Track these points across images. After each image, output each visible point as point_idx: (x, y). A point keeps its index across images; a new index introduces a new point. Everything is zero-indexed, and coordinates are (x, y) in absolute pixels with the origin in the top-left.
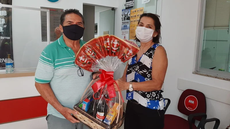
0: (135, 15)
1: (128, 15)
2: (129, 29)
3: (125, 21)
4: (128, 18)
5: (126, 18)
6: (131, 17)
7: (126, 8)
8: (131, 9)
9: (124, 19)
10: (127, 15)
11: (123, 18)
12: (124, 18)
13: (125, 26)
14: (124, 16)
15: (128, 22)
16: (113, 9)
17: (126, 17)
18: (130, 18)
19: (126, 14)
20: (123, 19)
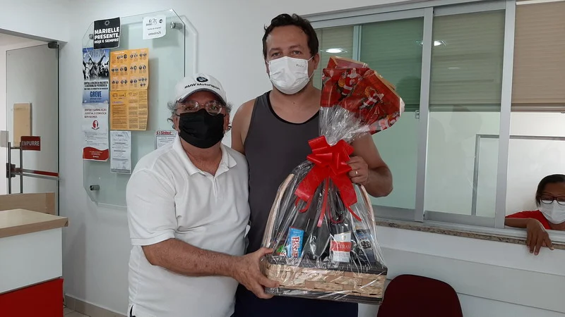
0: (123, 66)
1: (103, 63)
2: (109, 103)
3: (95, 81)
4: (104, 74)
5: (97, 72)
6: (113, 70)
7: (96, 46)
8: (110, 51)
9: (92, 75)
10: (100, 64)
11: (87, 71)
12: (90, 71)
13: (93, 94)
14: (89, 67)
15: (102, 84)
16: (53, 44)
17: (96, 69)
18: (111, 72)
19: (97, 62)
20: (87, 75)
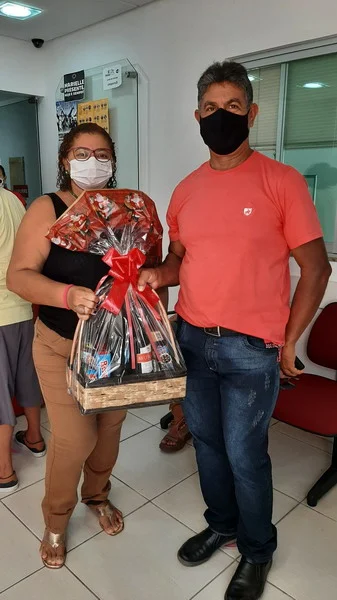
5: (68, 124)
7: (67, 99)
8: (78, 103)
10: (70, 116)
11: (60, 123)
12: (63, 123)
14: (61, 119)
16: (33, 101)
17: (67, 121)
19: (68, 114)
